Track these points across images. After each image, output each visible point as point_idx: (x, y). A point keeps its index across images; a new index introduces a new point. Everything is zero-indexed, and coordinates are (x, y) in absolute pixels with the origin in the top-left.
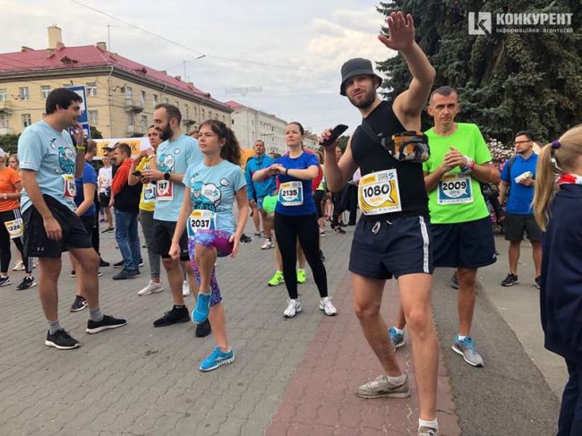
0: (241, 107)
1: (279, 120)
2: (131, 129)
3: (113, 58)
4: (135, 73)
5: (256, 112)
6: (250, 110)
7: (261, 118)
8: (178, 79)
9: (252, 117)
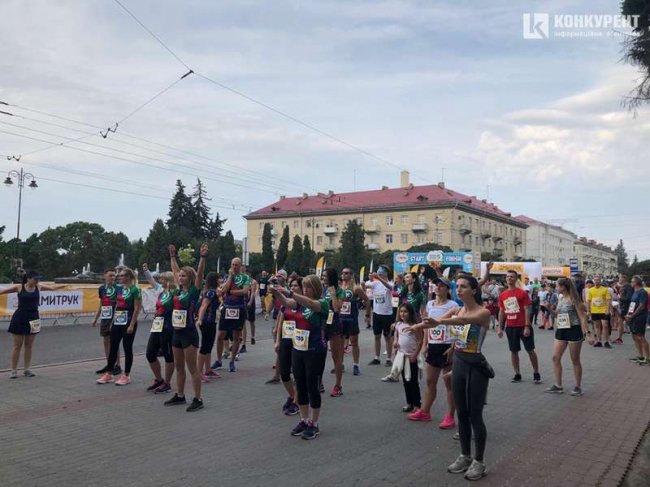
0: (533, 222)
1: (566, 232)
2: (463, 246)
3: (450, 193)
4: (463, 203)
5: (546, 226)
6: (542, 225)
7: (551, 231)
8: (484, 202)
9: (542, 230)
